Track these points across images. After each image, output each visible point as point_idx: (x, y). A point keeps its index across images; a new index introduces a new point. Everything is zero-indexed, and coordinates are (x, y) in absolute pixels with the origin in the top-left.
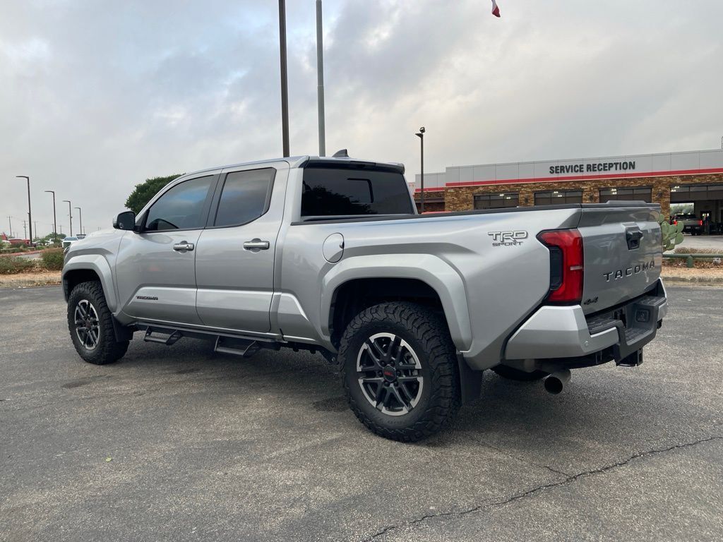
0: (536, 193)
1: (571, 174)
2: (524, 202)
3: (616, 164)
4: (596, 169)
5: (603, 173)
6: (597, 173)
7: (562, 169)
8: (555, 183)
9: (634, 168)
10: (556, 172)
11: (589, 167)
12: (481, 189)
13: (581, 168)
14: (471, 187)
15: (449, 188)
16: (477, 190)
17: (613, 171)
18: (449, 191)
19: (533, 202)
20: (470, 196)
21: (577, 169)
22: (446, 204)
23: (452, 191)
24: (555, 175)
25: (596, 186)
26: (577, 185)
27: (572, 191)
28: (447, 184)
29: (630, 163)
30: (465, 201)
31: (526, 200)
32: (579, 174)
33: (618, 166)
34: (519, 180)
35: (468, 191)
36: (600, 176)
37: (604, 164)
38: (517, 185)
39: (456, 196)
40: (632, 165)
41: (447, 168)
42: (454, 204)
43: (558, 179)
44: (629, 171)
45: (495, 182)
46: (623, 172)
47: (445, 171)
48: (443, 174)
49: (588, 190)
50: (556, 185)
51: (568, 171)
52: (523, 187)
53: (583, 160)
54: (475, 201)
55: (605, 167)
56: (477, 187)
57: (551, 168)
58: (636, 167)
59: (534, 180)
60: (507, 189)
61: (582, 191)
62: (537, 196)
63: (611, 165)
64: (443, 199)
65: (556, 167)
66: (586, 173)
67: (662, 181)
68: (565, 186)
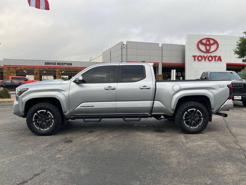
0: (40, 71)
1: (52, 65)
2: (36, 74)
3: (66, 63)
4: (60, 64)
5: (62, 66)
6: (60, 66)
7: (49, 63)
8: (47, 68)
9: (71, 65)
10: (47, 64)
11: (58, 64)
12: (19, 68)
13: (55, 64)
14: (15, 67)
15: (5, 67)
16: (17, 69)
17: (65, 66)
18: (5, 68)
19: (39, 74)
20: (14, 71)
21: (54, 64)
22: (4, 73)
23: (6, 68)
24: (46, 65)
25: (60, 70)
26: (54, 69)
27: (52, 71)
28: (4, 65)
29: (70, 63)
30: (12, 72)
31: (37, 73)
32: (55, 66)
33: (67, 64)
34: (34, 66)
35: (14, 69)
36: (61, 67)
37: (63, 63)
38: (33, 68)
39: (8, 70)
40: (71, 64)
41: (4, 59)
42: (7, 73)
43: (48, 67)
44: (70, 66)
45: (25, 66)
46: (68, 66)
47: (3, 60)
48: (2, 61)
49: (58, 71)
50: (47, 69)
51: (51, 64)
52: (35, 69)
53: (56, 61)
54: (16, 72)
55: (63, 64)
56: (17, 68)
57: (45, 63)
58: (72, 65)
59: (39, 66)
60: (29, 69)
61: (56, 71)
62: (40, 72)
63: (65, 64)
64: (3, 71)
65: (47, 63)
66: (57, 66)
67: (79, 70)
68: (50, 69)
